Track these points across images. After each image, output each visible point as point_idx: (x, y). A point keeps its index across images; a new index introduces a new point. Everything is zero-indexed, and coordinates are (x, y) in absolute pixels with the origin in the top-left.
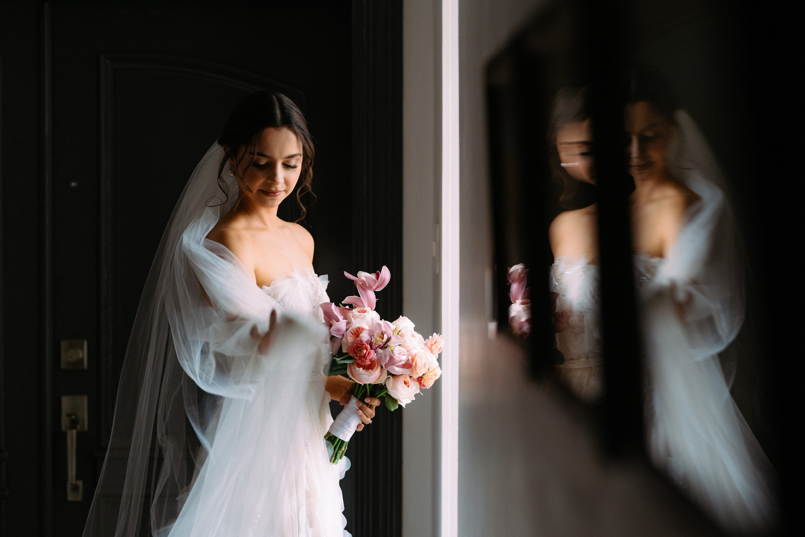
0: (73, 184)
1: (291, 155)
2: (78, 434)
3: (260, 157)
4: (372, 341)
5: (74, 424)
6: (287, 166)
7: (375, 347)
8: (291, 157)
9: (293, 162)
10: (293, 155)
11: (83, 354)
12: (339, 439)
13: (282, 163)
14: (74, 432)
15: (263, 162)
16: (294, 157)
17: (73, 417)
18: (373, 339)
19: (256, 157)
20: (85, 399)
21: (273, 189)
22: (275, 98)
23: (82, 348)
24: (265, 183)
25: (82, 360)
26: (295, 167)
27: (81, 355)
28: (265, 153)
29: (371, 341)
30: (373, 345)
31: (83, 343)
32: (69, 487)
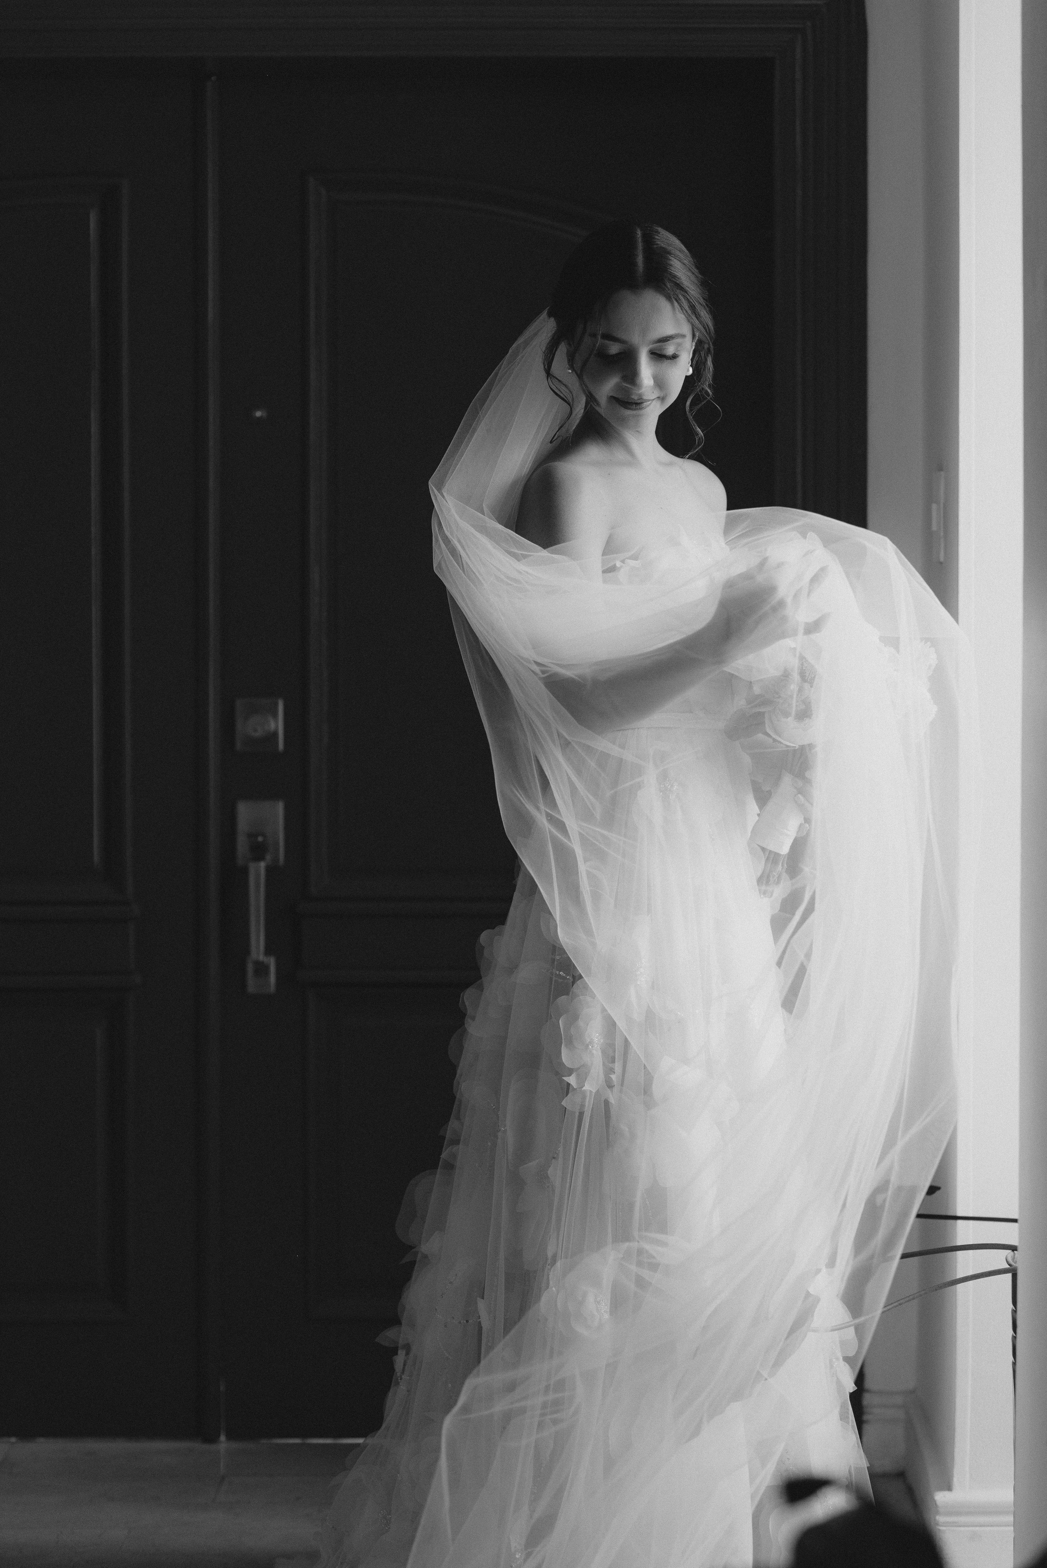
0: (258, 414)
1: (663, 338)
2: (268, 870)
3: (607, 342)
4: (804, 668)
5: (258, 851)
6: (658, 356)
7: (810, 677)
8: (665, 340)
9: (670, 350)
10: (667, 337)
11: (277, 724)
12: (770, 851)
13: (650, 351)
14: (263, 864)
15: (614, 349)
16: (668, 340)
17: (260, 839)
18: (805, 663)
19: (600, 340)
20: (280, 807)
21: (635, 397)
22: (639, 233)
23: (275, 715)
24: (618, 387)
25: (275, 734)
26: (674, 357)
27: (273, 726)
28: (615, 334)
29: (802, 668)
30: (807, 675)
31: (276, 704)
32: (250, 968)
